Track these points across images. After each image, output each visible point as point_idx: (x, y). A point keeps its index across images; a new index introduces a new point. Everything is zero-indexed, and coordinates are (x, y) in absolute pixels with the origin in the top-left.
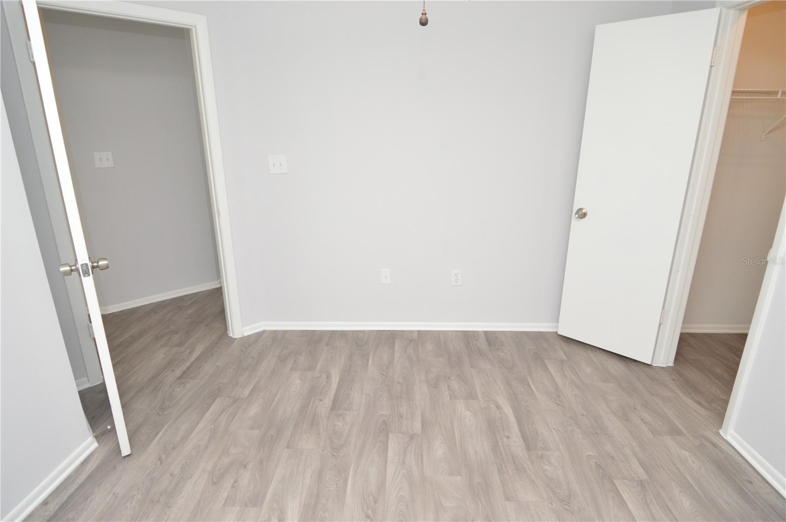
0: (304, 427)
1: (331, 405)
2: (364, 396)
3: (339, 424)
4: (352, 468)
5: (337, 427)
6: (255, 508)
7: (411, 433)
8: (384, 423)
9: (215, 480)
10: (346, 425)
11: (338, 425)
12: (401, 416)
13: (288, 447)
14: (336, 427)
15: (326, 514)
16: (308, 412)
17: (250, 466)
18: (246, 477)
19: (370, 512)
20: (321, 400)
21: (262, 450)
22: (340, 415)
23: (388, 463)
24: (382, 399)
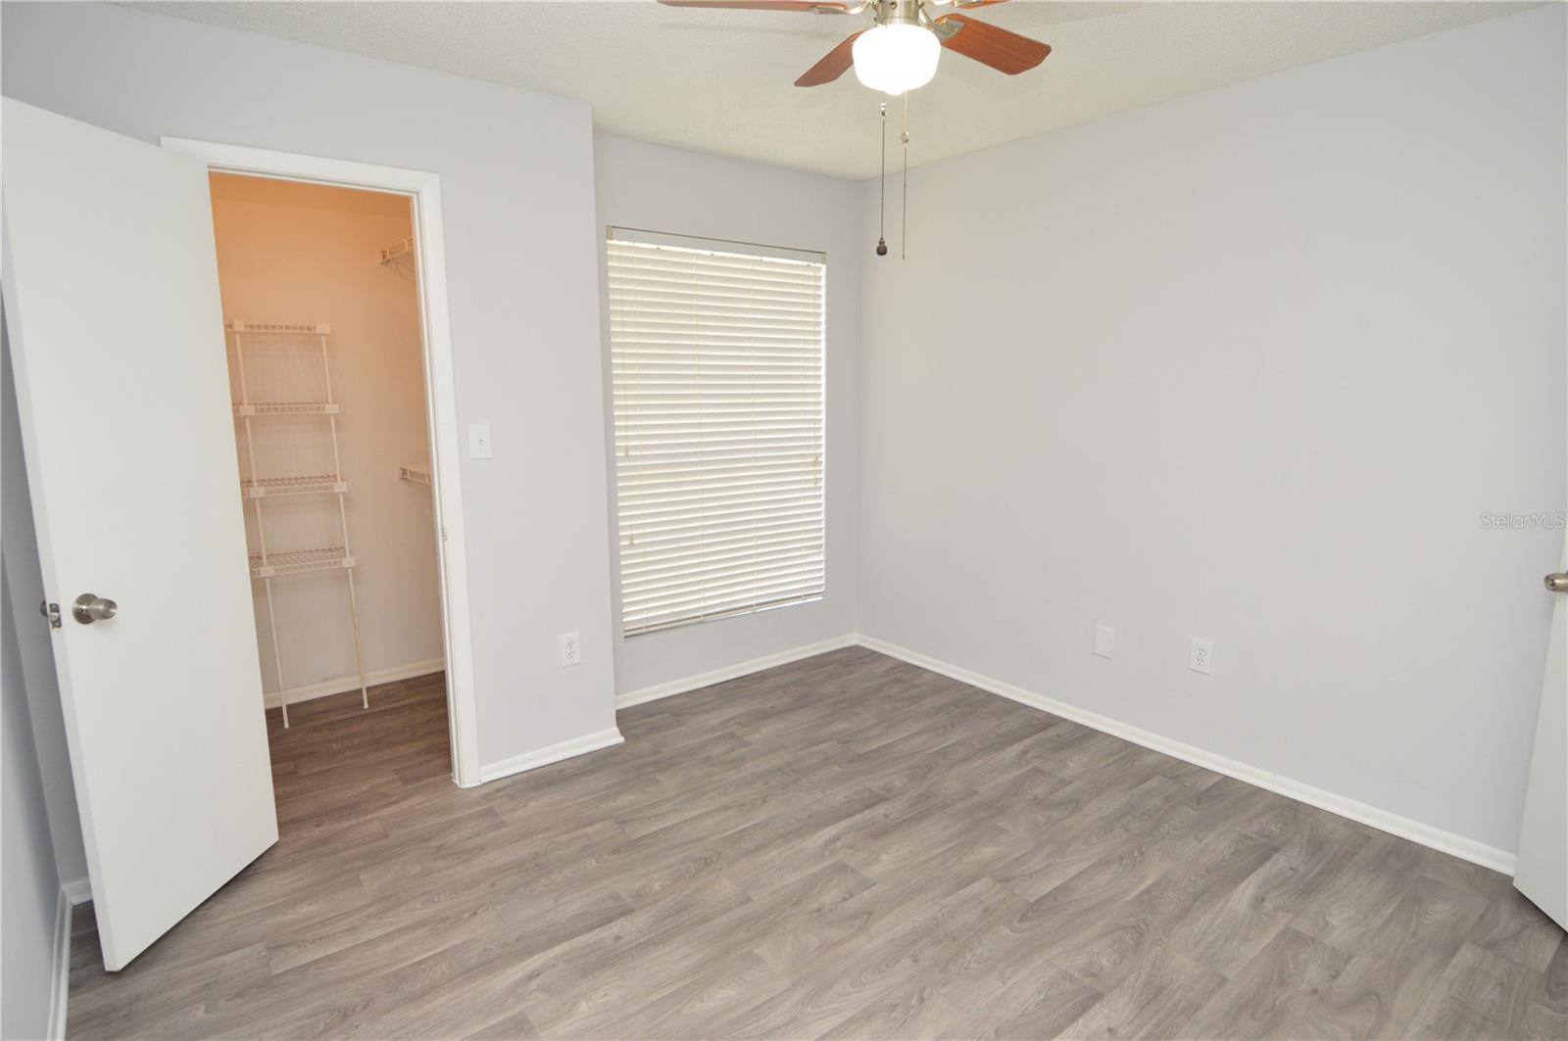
0: (1177, 995)
1: (1097, 1006)
2: (1010, 983)
3: (1104, 961)
4: (1128, 898)
5: (1112, 958)
6: (1297, 928)
7: (998, 885)
8: (1023, 918)
9: (1375, 998)
10: (1093, 953)
11: (1108, 960)
12: (985, 911)
13: (1223, 980)
14: (1115, 961)
15: (1193, 878)
16: (1154, 1021)
17: (1304, 987)
18: (1314, 974)
19: (1136, 854)
20: (1110, 1030)
21: (1278, 1002)
22: (1093, 975)
23: (1070, 877)
24: (986, 954)
